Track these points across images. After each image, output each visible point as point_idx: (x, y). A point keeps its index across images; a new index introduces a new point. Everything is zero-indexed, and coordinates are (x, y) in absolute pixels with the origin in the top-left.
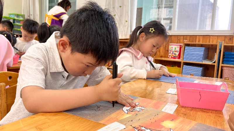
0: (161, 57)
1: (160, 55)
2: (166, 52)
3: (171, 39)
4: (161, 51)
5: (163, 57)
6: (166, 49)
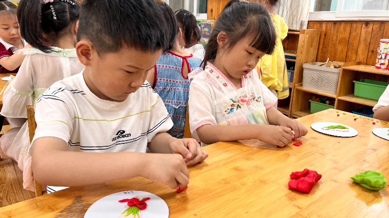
0: (359, 63)
1: (357, 61)
2: (370, 54)
3: (382, 28)
4: (360, 52)
5: (363, 64)
6: (371, 49)
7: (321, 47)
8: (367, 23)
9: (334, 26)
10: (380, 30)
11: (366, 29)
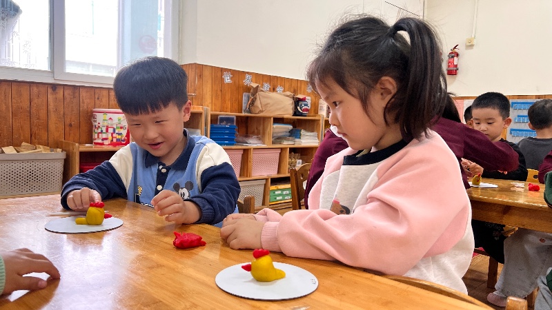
2: (67, 129)
3: (77, 95)
4: (52, 126)
6: (68, 121)
8: (54, 87)
10: (74, 97)
11: (54, 96)
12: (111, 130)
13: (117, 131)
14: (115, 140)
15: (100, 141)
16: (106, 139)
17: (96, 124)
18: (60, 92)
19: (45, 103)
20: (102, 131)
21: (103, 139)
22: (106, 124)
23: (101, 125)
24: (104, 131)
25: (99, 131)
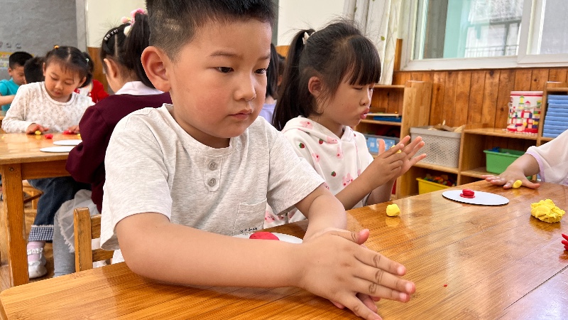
0: (486, 126)
1: (483, 122)
2: (499, 113)
3: (513, 78)
4: (486, 110)
5: (491, 127)
6: (500, 105)
7: (433, 106)
8: (492, 72)
9: (449, 77)
10: (510, 81)
11: (491, 80)
12: (527, 115)
13: (533, 117)
14: (530, 127)
15: (513, 127)
16: (520, 125)
17: (512, 108)
18: (497, 76)
19: (482, 88)
20: (516, 116)
21: (517, 125)
22: (522, 108)
23: (516, 110)
24: (519, 115)
25: (514, 116)
